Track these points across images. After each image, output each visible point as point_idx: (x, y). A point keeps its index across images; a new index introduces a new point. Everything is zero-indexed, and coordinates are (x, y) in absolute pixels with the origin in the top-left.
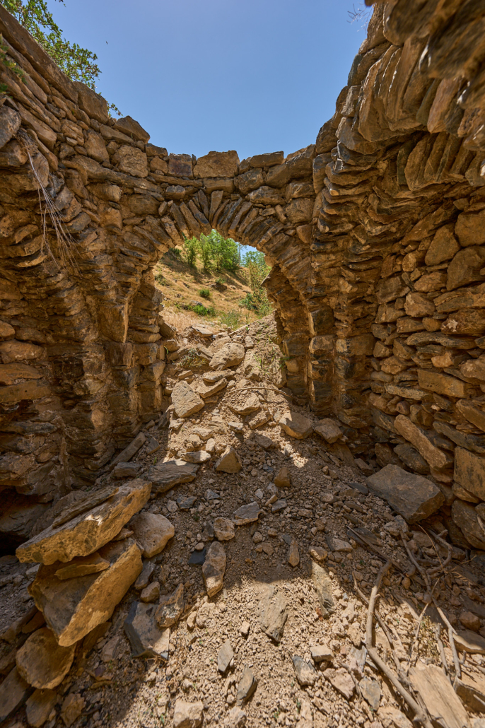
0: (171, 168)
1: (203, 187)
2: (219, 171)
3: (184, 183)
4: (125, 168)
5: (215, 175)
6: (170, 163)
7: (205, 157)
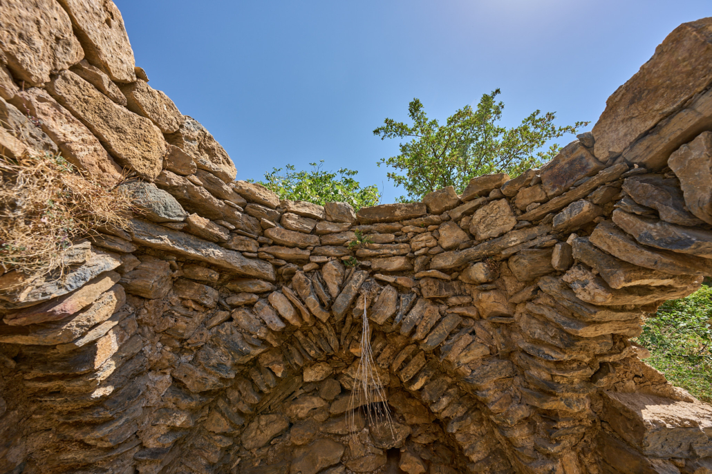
0: (547, 187)
1: (631, 166)
2: (657, 107)
3: (581, 192)
4: (483, 236)
5: (650, 123)
6: (543, 181)
7: (605, 116)
